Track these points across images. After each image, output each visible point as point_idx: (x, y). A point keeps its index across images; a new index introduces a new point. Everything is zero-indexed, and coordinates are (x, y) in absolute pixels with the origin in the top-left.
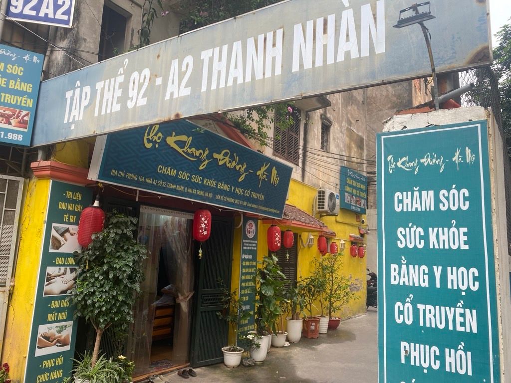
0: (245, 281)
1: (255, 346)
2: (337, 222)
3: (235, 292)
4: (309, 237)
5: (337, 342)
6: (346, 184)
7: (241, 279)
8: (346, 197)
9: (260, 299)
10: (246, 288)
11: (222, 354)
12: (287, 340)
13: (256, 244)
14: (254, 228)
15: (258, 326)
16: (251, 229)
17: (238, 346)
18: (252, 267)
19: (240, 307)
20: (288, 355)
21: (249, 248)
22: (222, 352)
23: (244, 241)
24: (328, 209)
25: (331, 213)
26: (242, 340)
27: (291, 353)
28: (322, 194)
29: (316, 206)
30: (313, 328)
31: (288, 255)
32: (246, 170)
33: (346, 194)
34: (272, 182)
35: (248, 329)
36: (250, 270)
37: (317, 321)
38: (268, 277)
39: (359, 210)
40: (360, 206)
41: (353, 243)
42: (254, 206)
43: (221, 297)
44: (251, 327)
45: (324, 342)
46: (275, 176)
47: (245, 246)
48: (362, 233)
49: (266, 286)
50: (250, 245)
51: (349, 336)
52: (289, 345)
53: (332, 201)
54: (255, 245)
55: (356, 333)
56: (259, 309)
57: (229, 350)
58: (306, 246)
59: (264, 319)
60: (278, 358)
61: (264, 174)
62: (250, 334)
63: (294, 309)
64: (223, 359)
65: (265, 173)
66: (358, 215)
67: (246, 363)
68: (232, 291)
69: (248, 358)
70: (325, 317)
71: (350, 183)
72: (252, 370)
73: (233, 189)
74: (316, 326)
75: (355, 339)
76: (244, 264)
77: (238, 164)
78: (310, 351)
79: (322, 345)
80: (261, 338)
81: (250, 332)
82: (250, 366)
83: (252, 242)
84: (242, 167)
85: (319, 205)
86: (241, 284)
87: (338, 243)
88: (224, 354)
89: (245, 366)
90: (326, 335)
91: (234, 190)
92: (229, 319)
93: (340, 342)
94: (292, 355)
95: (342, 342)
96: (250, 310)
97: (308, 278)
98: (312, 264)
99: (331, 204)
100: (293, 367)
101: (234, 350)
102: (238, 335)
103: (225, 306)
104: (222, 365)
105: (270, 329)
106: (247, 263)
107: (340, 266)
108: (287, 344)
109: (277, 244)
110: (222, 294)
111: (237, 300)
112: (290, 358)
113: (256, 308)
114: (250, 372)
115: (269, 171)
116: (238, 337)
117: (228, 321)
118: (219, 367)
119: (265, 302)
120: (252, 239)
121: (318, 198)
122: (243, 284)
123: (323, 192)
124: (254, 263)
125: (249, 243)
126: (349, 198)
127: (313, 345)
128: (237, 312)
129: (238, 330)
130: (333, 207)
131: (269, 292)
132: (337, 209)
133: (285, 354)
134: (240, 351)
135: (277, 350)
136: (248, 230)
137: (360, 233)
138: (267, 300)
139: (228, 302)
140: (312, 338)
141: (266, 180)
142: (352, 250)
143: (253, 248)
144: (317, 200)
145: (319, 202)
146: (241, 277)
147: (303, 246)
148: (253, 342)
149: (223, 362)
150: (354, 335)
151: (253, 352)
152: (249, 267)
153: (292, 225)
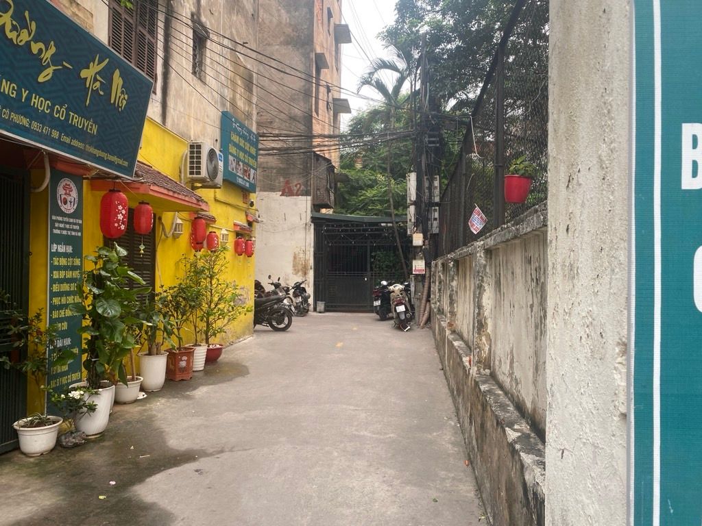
0: (60, 294)
1: (85, 409)
2: (216, 200)
3: (38, 316)
4: (175, 220)
5: (223, 381)
6: (231, 141)
7: (51, 291)
8: (230, 162)
9: (93, 325)
10: (61, 307)
11: (15, 434)
12: (142, 389)
13: (81, 226)
14: (74, 194)
15: (89, 371)
16: (68, 195)
17: (49, 413)
18: (74, 268)
19: (52, 342)
20: (146, 414)
21: (64, 232)
22: (16, 430)
23: (54, 218)
24: (207, 176)
25: (211, 183)
26: (59, 401)
27: (151, 409)
28: (195, 149)
29: (185, 169)
30: (183, 364)
31: (142, 247)
32: (55, 60)
33: (231, 158)
34: (112, 102)
35: (69, 381)
36: (69, 274)
37: (190, 352)
38: (108, 283)
39: (248, 185)
40: (249, 179)
41: (238, 234)
42: (75, 143)
43: (8, 327)
44: (75, 376)
45: (202, 385)
46: (119, 91)
47: (56, 228)
48: (251, 220)
49: (105, 300)
50: (68, 226)
51: (239, 370)
52: (145, 396)
53: (213, 162)
54: (78, 227)
55: (247, 365)
56: (90, 343)
57: (31, 424)
58: (170, 235)
59: (101, 360)
60: (129, 423)
61: (95, 80)
62: (75, 389)
63: (152, 338)
64: (18, 442)
65: (98, 78)
66: (245, 192)
67: (67, 442)
68: (32, 315)
69: (72, 433)
70: (200, 345)
71: (235, 140)
72: (81, 453)
73: (24, 95)
74: (188, 362)
75: (248, 373)
76: (56, 263)
77: (36, 40)
78: (184, 402)
79: (200, 388)
80: (96, 393)
81: (75, 385)
82: (76, 445)
83: (71, 220)
84: (47, 49)
85: (192, 168)
86: (51, 300)
87: (218, 233)
88: (19, 433)
89: (67, 448)
90: (202, 373)
91: (29, 98)
92: (28, 367)
93: (228, 381)
94: (154, 413)
95: (231, 380)
96: (72, 346)
97: (175, 287)
98: (178, 265)
99: (211, 168)
100: (160, 434)
101: (41, 423)
102: (49, 394)
103: (17, 344)
104: (16, 454)
105: (114, 376)
106: (63, 262)
107: (223, 268)
108: (142, 396)
109: (120, 226)
110: (10, 320)
111: (43, 329)
112: (151, 418)
113: (84, 341)
114: (77, 457)
115: (107, 74)
116: (49, 399)
117: (26, 372)
118: (9, 460)
119: (104, 330)
120: (70, 216)
121: (189, 155)
122: (56, 301)
123: (199, 147)
124: (77, 262)
125: (66, 223)
126: (234, 164)
127: (187, 391)
128: (45, 353)
129: (49, 384)
130: (213, 173)
131: (112, 310)
132: (219, 179)
133: (141, 413)
134: (54, 423)
135: (126, 408)
136: (63, 197)
137: (248, 221)
138: (106, 326)
139: (23, 335)
140: (183, 380)
141: (102, 93)
142: (237, 244)
143: (73, 233)
144: (188, 160)
145: (192, 163)
146: (51, 286)
147: (165, 235)
148: (82, 403)
149: (17, 447)
150: (245, 367)
151: (82, 420)
152: (66, 268)
153: (151, 193)
